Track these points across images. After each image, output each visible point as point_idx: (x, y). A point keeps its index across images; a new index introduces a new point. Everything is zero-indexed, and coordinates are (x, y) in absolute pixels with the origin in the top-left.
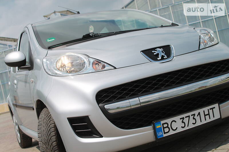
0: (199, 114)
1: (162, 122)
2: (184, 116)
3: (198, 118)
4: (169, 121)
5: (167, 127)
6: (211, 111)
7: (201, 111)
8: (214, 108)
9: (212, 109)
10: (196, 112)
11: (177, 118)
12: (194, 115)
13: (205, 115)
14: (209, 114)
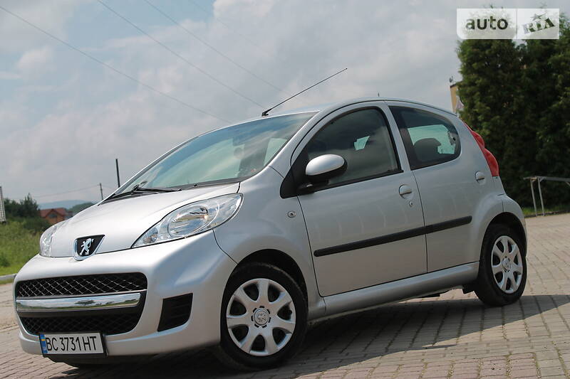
0: (78, 339)
1: (46, 336)
2: (64, 336)
3: (77, 344)
4: (51, 336)
5: (49, 343)
6: (91, 340)
7: (80, 336)
8: (95, 337)
9: (93, 338)
10: (75, 336)
11: (57, 336)
12: (73, 338)
13: (85, 344)
14: (88, 343)
